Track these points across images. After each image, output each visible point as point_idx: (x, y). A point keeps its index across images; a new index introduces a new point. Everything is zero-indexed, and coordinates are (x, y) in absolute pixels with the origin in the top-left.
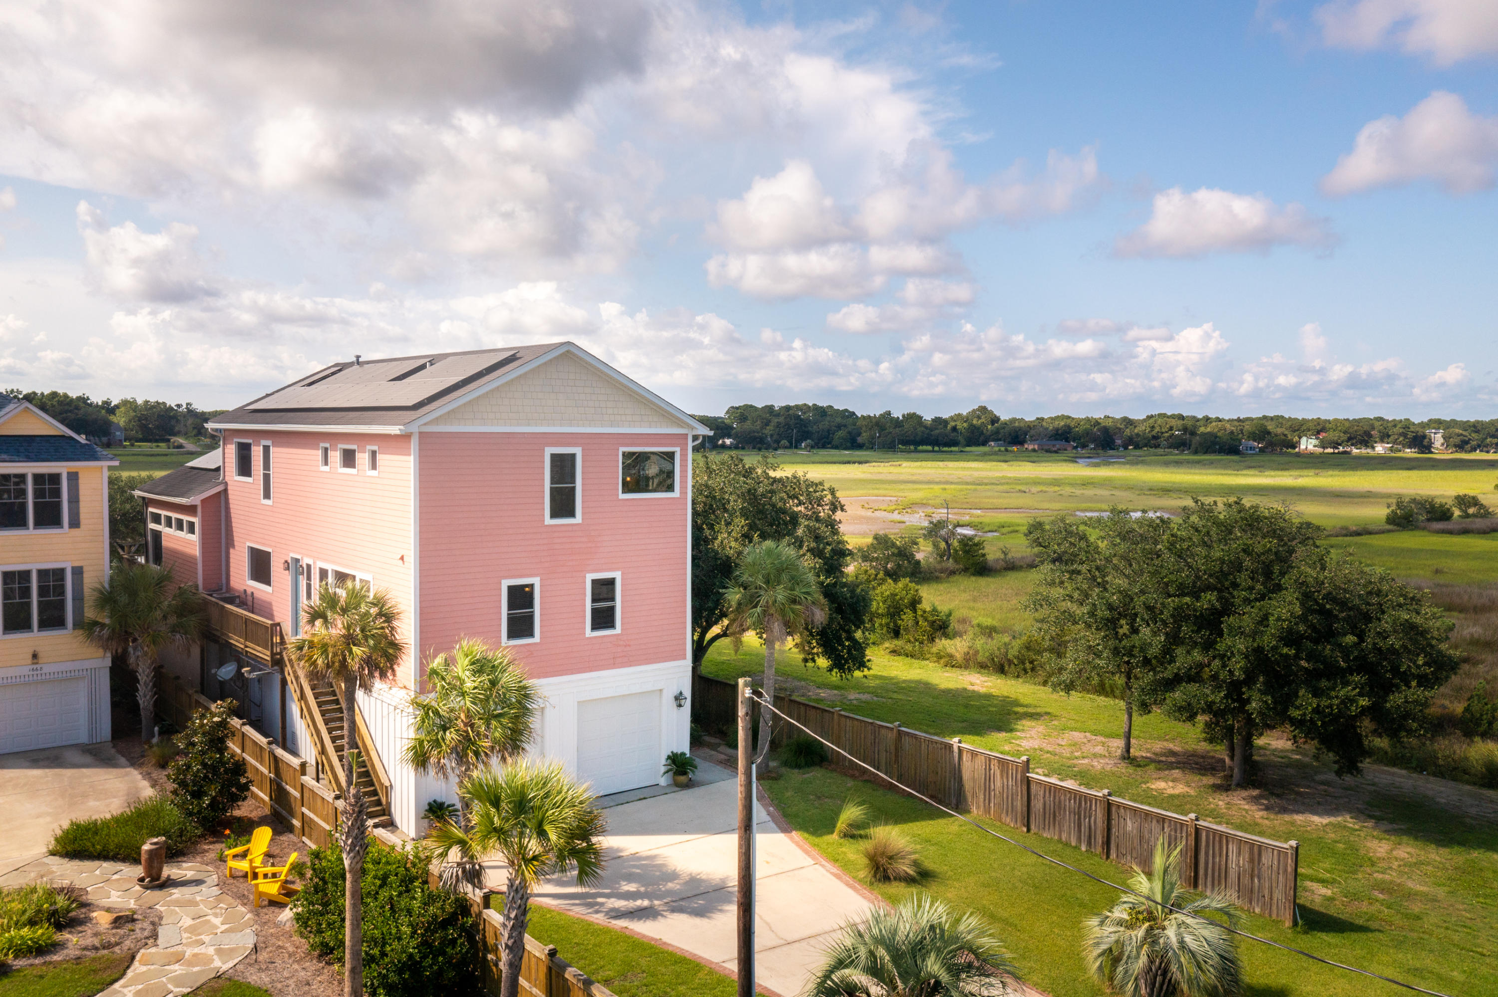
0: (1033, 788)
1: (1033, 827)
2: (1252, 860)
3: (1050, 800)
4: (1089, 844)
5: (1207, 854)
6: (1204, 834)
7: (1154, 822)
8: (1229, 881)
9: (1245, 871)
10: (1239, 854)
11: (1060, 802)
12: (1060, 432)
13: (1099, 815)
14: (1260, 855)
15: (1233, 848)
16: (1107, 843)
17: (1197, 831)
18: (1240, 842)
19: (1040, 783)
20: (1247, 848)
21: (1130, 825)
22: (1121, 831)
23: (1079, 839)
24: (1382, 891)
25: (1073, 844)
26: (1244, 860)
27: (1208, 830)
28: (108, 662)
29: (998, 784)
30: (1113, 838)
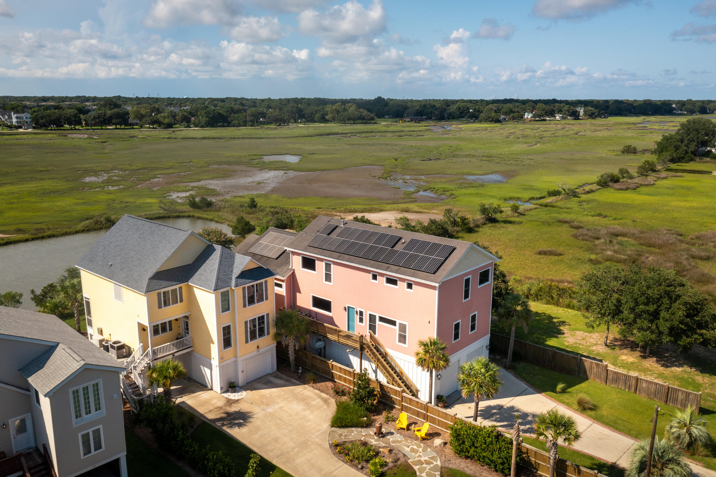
0: (609, 372)
1: (608, 383)
2: (686, 396)
3: (615, 376)
4: (629, 389)
5: (671, 394)
6: (670, 389)
7: (653, 384)
8: (678, 401)
9: (683, 399)
10: (682, 394)
11: (619, 377)
12: (419, 111)
13: (634, 382)
14: (689, 395)
15: (680, 393)
16: (636, 389)
17: (669, 388)
18: (683, 391)
19: (612, 371)
20: (685, 393)
21: (644, 385)
22: (641, 386)
23: (625, 388)
24: (710, 397)
25: (623, 389)
26: (683, 396)
27: (672, 388)
28: (275, 344)
29: (595, 370)
30: (638, 388)
